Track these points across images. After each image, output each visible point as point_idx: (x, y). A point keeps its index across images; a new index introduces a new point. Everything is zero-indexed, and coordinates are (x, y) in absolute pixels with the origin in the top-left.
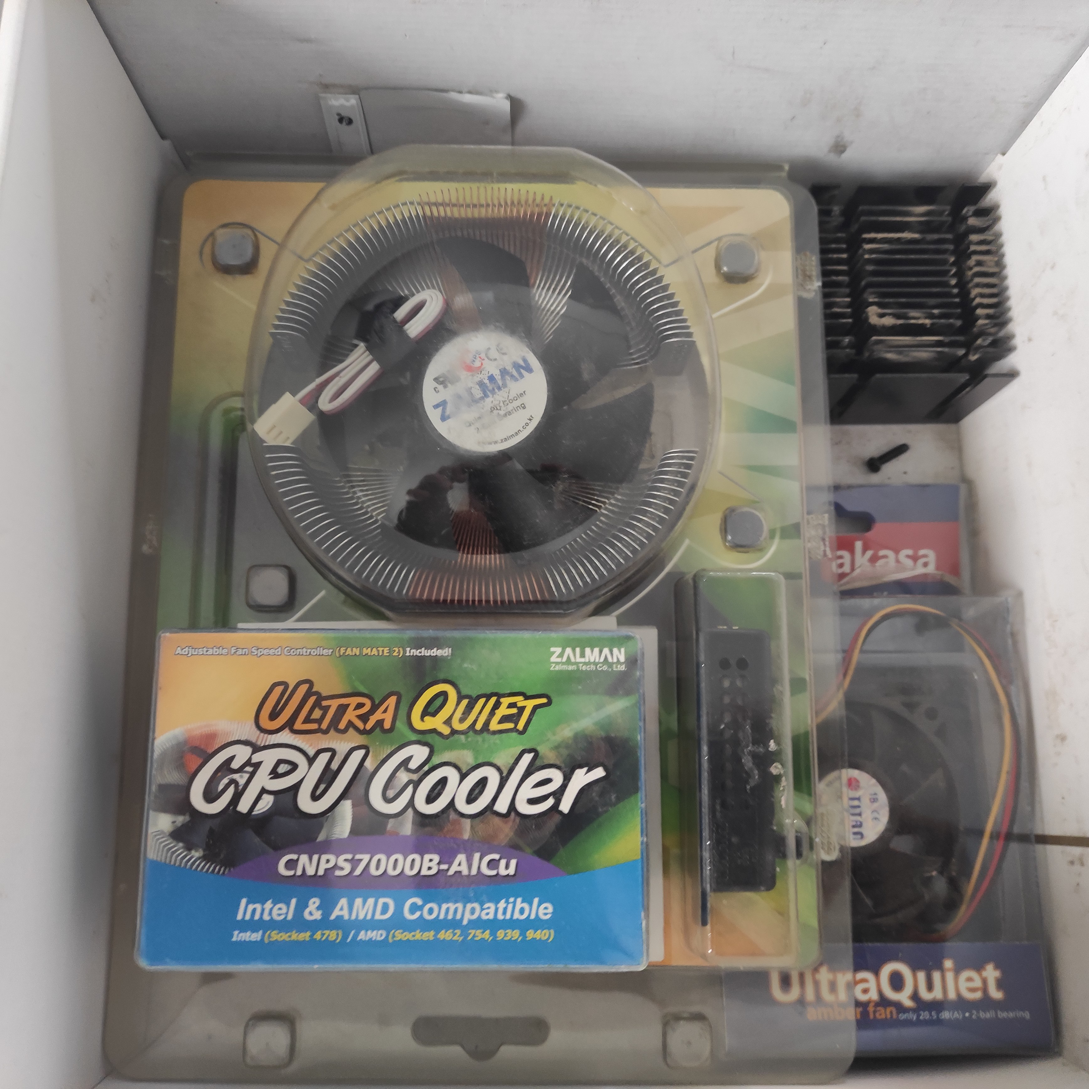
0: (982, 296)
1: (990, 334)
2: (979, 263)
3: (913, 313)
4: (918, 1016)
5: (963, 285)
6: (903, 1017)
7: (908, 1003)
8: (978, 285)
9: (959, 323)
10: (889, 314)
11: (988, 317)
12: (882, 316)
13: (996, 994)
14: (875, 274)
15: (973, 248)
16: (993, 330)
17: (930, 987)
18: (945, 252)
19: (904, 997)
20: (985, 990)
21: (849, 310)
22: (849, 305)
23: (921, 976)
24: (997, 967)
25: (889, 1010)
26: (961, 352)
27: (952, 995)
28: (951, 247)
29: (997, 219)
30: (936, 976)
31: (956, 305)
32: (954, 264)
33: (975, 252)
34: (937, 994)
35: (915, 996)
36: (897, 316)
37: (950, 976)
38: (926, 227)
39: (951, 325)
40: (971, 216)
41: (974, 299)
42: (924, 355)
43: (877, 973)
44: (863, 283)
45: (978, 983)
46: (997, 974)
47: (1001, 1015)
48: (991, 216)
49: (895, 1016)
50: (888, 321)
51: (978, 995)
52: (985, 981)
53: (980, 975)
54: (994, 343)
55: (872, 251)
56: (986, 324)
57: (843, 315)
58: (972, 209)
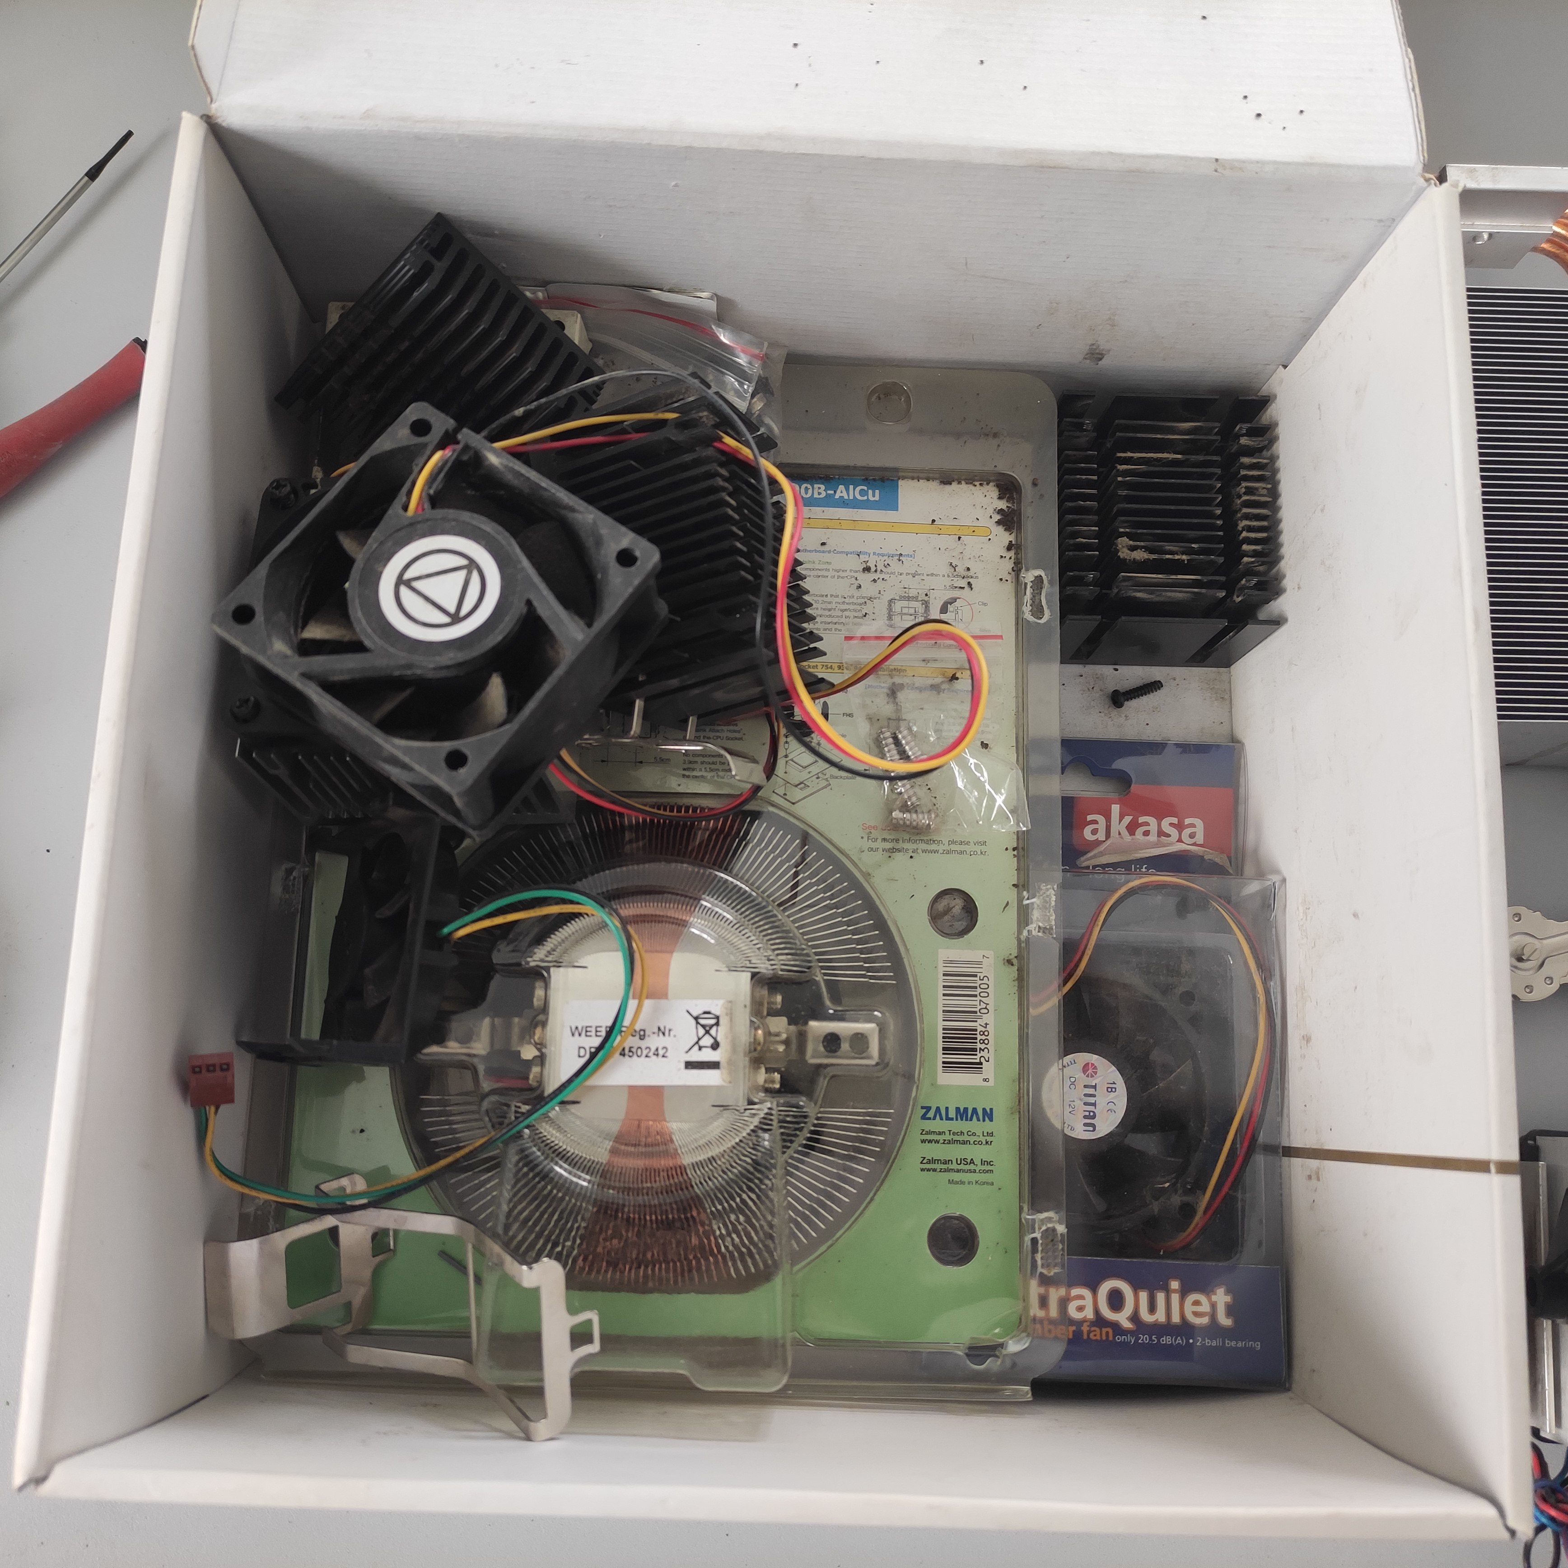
0: (1250, 529)
1: (1257, 574)
2: (1250, 491)
3: (1169, 547)
4: (1138, 1339)
5: (1229, 516)
6: (1120, 1339)
7: (1127, 1325)
8: (1247, 517)
9: (1221, 560)
10: (1141, 548)
11: (1255, 554)
12: (1133, 549)
13: (1225, 1321)
14: (1129, 499)
15: (1243, 472)
16: (1261, 568)
17: (1152, 1309)
18: (1210, 476)
19: (1122, 1318)
20: (1213, 1316)
21: (1097, 541)
22: (1097, 536)
23: (1143, 1296)
24: (1227, 1292)
25: (1104, 1330)
26: (1222, 594)
27: (1176, 1319)
28: (1218, 471)
29: (1273, 440)
30: (1160, 1297)
31: (1218, 539)
32: (1219, 491)
33: (1247, 478)
34: (1160, 1316)
35: (1135, 1317)
36: (1151, 551)
37: (1175, 1298)
38: (1191, 447)
39: (1212, 562)
40: (1243, 435)
41: (1241, 532)
42: (1178, 595)
43: (1094, 1290)
44: (1115, 510)
45: (1205, 1307)
46: (1228, 1299)
47: (1228, 1344)
48: (1267, 435)
49: (1111, 1338)
50: (1140, 555)
51: (1205, 1320)
52: (1213, 1306)
53: (1209, 1299)
54: (1260, 586)
55: (1125, 473)
56: (1252, 562)
57: (1088, 547)
58: (1246, 426)
